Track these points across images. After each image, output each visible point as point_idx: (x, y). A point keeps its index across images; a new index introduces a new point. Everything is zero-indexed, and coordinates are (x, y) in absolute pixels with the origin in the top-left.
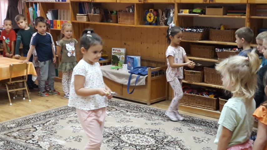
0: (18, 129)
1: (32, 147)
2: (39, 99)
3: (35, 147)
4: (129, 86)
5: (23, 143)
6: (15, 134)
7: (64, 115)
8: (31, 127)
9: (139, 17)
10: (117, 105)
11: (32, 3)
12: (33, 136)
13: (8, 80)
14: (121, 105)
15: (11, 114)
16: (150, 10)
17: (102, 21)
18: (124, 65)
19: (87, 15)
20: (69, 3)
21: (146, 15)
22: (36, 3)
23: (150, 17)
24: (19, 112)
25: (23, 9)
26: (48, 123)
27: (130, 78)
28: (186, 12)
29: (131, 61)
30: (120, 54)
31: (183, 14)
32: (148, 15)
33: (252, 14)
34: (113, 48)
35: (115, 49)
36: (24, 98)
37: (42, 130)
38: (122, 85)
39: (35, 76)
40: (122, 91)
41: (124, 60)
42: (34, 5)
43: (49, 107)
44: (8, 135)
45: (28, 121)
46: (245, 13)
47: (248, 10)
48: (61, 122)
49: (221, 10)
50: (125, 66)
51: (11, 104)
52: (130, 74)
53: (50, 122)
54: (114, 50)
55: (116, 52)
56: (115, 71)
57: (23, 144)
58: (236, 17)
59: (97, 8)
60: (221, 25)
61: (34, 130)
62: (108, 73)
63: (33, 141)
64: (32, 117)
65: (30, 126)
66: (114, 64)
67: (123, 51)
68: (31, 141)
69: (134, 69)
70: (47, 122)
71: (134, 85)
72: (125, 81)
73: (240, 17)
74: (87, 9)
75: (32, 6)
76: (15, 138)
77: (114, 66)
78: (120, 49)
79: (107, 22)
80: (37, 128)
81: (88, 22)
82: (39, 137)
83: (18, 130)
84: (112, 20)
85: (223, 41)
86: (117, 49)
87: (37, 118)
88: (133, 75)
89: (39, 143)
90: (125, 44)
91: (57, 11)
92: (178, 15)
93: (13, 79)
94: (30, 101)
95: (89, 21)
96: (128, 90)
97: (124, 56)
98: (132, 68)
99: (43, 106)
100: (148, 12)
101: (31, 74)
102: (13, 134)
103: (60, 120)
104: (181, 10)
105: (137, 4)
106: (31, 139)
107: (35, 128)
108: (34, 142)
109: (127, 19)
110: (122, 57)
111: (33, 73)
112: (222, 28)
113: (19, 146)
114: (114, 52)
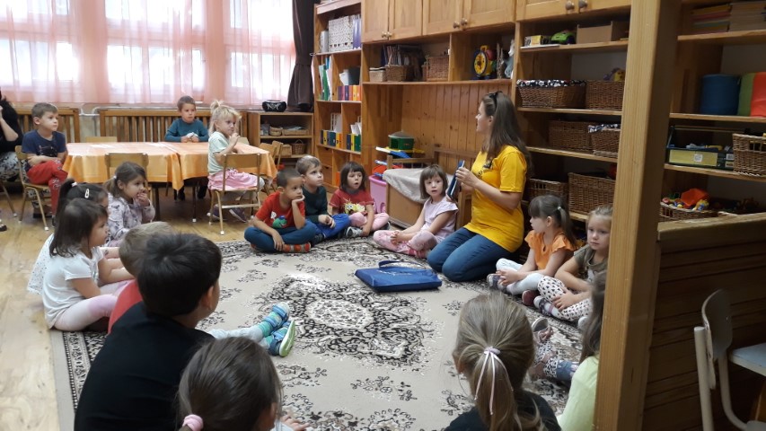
11: (324, 57)
16: (482, 47)
19: (384, 69)
21: (474, 58)
22: (329, 55)
23: (480, 64)
28: (535, 42)
31: (531, 46)
32: (478, 58)
49: (608, 30)
75: (324, 61)
81: (386, 83)
90: (451, 128)
92: (520, 49)
95: (386, 79)
104: (527, 38)
105: (454, 34)
112: (616, 77)
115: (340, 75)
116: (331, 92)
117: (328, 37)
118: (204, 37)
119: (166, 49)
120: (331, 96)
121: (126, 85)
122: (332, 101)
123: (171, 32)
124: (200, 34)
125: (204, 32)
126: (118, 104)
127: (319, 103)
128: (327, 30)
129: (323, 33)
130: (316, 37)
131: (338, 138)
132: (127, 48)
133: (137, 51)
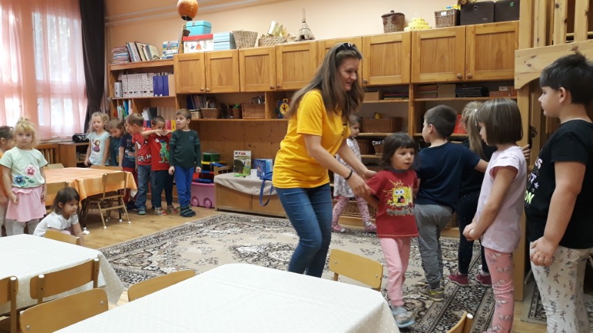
0: (125, 254)
1: (153, 274)
2: (141, 220)
3: (158, 274)
4: (261, 197)
5: (138, 270)
6: (125, 261)
7: (182, 236)
8: (143, 251)
9: (270, 109)
10: (248, 221)
11: (121, 101)
12: (151, 262)
13: (101, 195)
14: (253, 221)
15: (109, 239)
16: (284, 100)
17: (219, 118)
18: (253, 170)
19: (200, 111)
20: (173, 98)
21: (279, 106)
22: (127, 100)
23: (284, 109)
24: (119, 236)
25: (107, 109)
26: (165, 246)
27: (263, 185)
29: (261, 165)
30: (246, 158)
32: (282, 106)
33: (416, 96)
34: (235, 151)
35: (238, 152)
36: (121, 220)
37: (158, 254)
38: (252, 196)
39: (134, 190)
40: (251, 204)
41: (250, 165)
42: (124, 103)
43: (158, 229)
44: (115, 263)
45: (136, 245)
46: (408, 97)
47: (411, 92)
48: (181, 245)
49: (377, 94)
50: (254, 172)
51: (105, 227)
52: (262, 181)
53: (167, 245)
54: (236, 153)
55: (240, 155)
56: (241, 178)
57: (140, 271)
58: (397, 101)
59: (212, 102)
60: (376, 113)
61: (148, 254)
62: (232, 182)
63: (153, 267)
64: (140, 240)
65: (141, 250)
66: (237, 171)
67: (248, 153)
68: (149, 268)
69: (266, 174)
70: (162, 245)
71: (269, 194)
72: (256, 191)
73: (401, 101)
74: (198, 104)
75: (121, 104)
76: (125, 265)
77: (238, 174)
78: (245, 152)
79: (226, 118)
80: (152, 253)
81: (201, 120)
82: (158, 262)
83: (127, 257)
84: (232, 115)
85: (379, 132)
86: (241, 152)
87: (147, 242)
88: (267, 181)
89: (162, 269)
90: (250, 146)
91: (156, 109)
93: (108, 194)
94: (130, 222)
95: (202, 118)
96: (261, 202)
97: (250, 161)
98: (264, 174)
99: (150, 227)
100: (281, 102)
101: (130, 187)
102: (121, 261)
103: (180, 243)
105: (268, 92)
106: (148, 265)
107: (149, 252)
108: (154, 269)
109: (255, 112)
110: (247, 162)
111: (132, 186)
112: (377, 117)
113: (134, 274)
114: (237, 155)
117: (122, 87)
128: (120, 81)
129: (117, 84)
130: (110, 86)
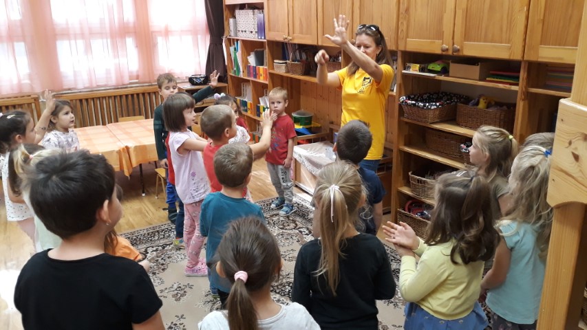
11: (234, 41)
19: (286, 63)
28: (414, 70)
31: (411, 72)
47: (523, 74)
49: (476, 70)
58: (501, 86)
60: (480, 97)
73: (508, 86)
75: (234, 44)
81: (286, 75)
92: (402, 73)
95: (287, 72)
112: (482, 105)
115: (248, 57)
116: (241, 70)
117: (235, 24)
118: (135, 27)
119: (105, 40)
120: (241, 73)
121: (75, 72)
122: (242, 77)
123: (107, 25)
124: (131, 25)
125: (134, 23)
126: (69, 89)
127: (231, 76)
128: (234, 17)
129: (231, 20)
130: (225, 23)
131: (249, 106)
132: (73, 42)
133: (80, 43)
